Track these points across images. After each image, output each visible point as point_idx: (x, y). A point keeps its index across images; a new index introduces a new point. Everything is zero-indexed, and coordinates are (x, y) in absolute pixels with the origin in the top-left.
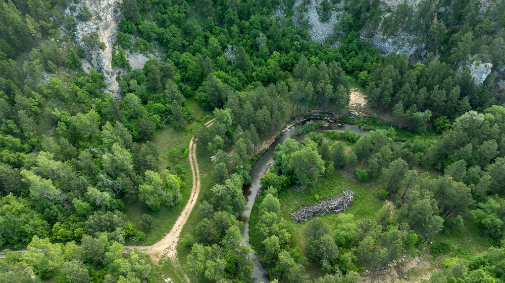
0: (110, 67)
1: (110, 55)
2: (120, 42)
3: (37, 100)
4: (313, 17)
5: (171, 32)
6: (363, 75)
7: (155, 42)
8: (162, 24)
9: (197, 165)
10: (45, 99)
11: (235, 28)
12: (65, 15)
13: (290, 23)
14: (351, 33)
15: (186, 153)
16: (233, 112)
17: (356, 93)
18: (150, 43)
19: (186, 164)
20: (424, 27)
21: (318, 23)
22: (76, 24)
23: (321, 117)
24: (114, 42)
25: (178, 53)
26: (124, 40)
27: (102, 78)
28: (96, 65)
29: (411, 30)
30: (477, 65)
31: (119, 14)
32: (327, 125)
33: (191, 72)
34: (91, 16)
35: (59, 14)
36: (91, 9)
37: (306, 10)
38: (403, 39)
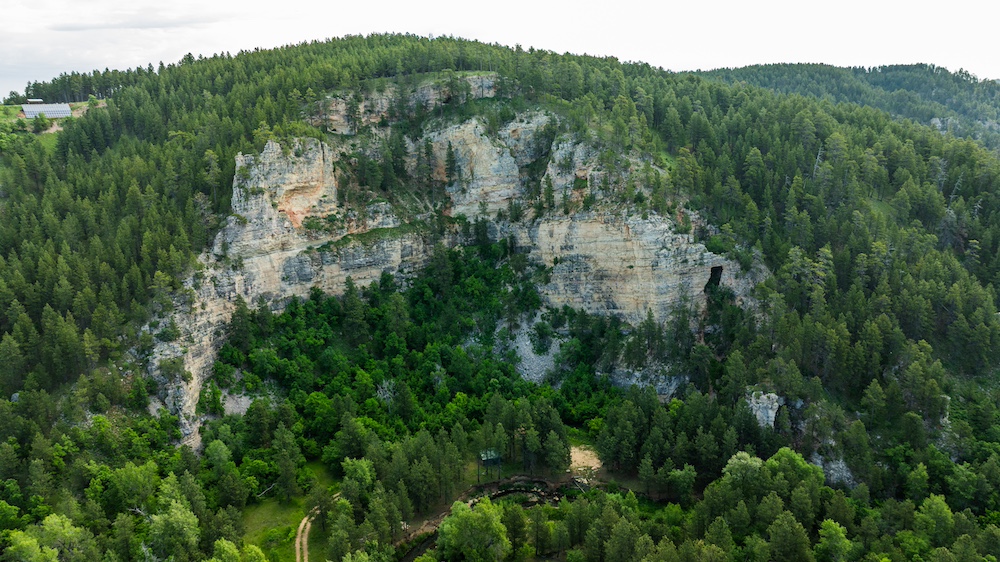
0: (193, 410)
1: (197, 395)
2: (217, 377)
3: (66, 448)
4: (524, 346)
5: (300, 365)
6: (594, 423)
7: (272, 381)
8: (286, 353)
9: (306, 554)
10: (78, 449)
11: (399, 360)
12: (141, 334)
13: (489, 355)
14: (579, 366)
15: (291, 535)
16: (375, 466)
17: (587, 452)
18: (263, 380)
19: (288, 551)
20: (684, 352)
21: (532, 355)
22: (154, 345)
23: (526, 488)
24: (206, 376)
25: (304, 393)
26: (222, 373)
27: (177, 424)
28: (171, 406)
29: (666, 358)
30: (758, 397)
31: (222, 337)
32: (535, 499)
33: (320, 418)
34: (179, 336)
35: (132, 331)
36: (181, 325)
37: (513, 338)
38: (656, 371)
